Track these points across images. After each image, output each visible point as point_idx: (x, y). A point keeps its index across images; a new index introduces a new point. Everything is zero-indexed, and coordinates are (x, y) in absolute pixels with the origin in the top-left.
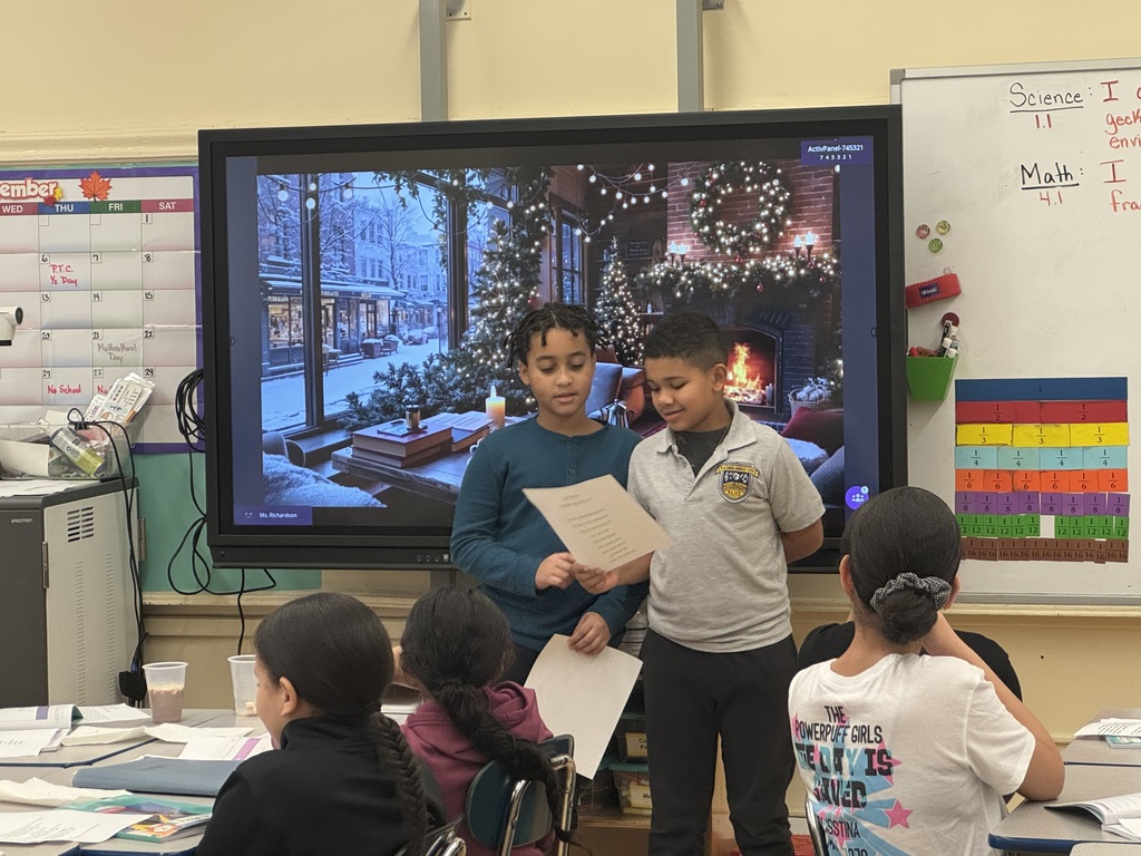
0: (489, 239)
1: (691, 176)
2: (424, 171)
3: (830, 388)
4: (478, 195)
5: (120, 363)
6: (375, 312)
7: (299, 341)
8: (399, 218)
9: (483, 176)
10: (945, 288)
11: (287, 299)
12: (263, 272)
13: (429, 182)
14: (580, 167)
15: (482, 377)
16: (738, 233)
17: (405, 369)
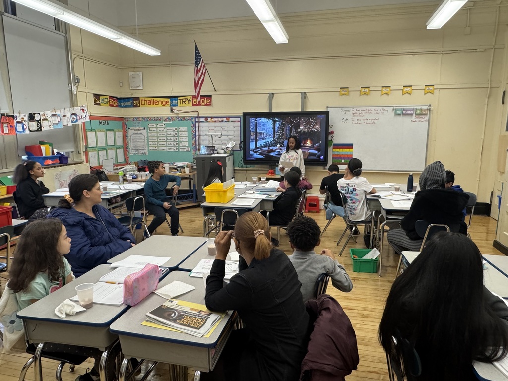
0: (278, 126)
1: (303, 119)
3: (319, 144)
4: (277, 121)
5: (231, 140)
6: (264, 135)
7: (255, 138)
10: (332, 133)
12: (250, 130)
15: (277, 143)
16: (309, 126)
17: (268, 142)
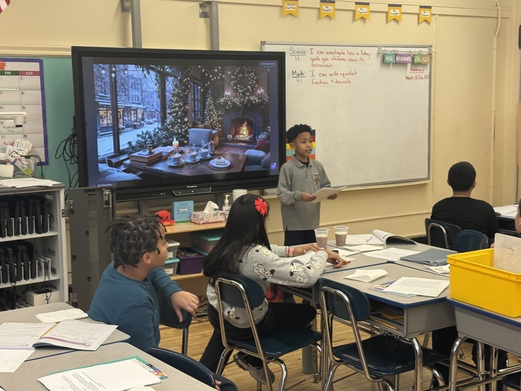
0: (173, 89)
1: (231, 71)
2: (152, 66)
3: (267, 135)
4: (169, 75)
5: (13, 133)
6: (137, 113)
7: (111, 124)
8: (144, 81)
9: (170, 68)
11: (105, 109)
12: (97, 99)
13: (153, 69)
14: (200, 66)
15: (172, 135)
16: (243, 89)
17: (147, 133)
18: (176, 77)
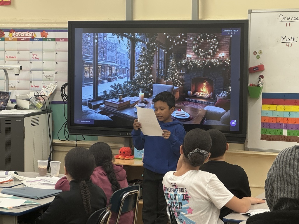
0: (141, 52)
1: (193, 37)
2: (125, 33)
3: (227, 94)
4: (138, 40)
5: (49, 80)
6: (111, 70)
7: (92, 77)
8: (118, 45)
9: (140, 35)
11: (89, 65)
12: (83, 58)
15: (138, 87)
16: (205, 52)
17: (119, 85)
18: (144, 42)
